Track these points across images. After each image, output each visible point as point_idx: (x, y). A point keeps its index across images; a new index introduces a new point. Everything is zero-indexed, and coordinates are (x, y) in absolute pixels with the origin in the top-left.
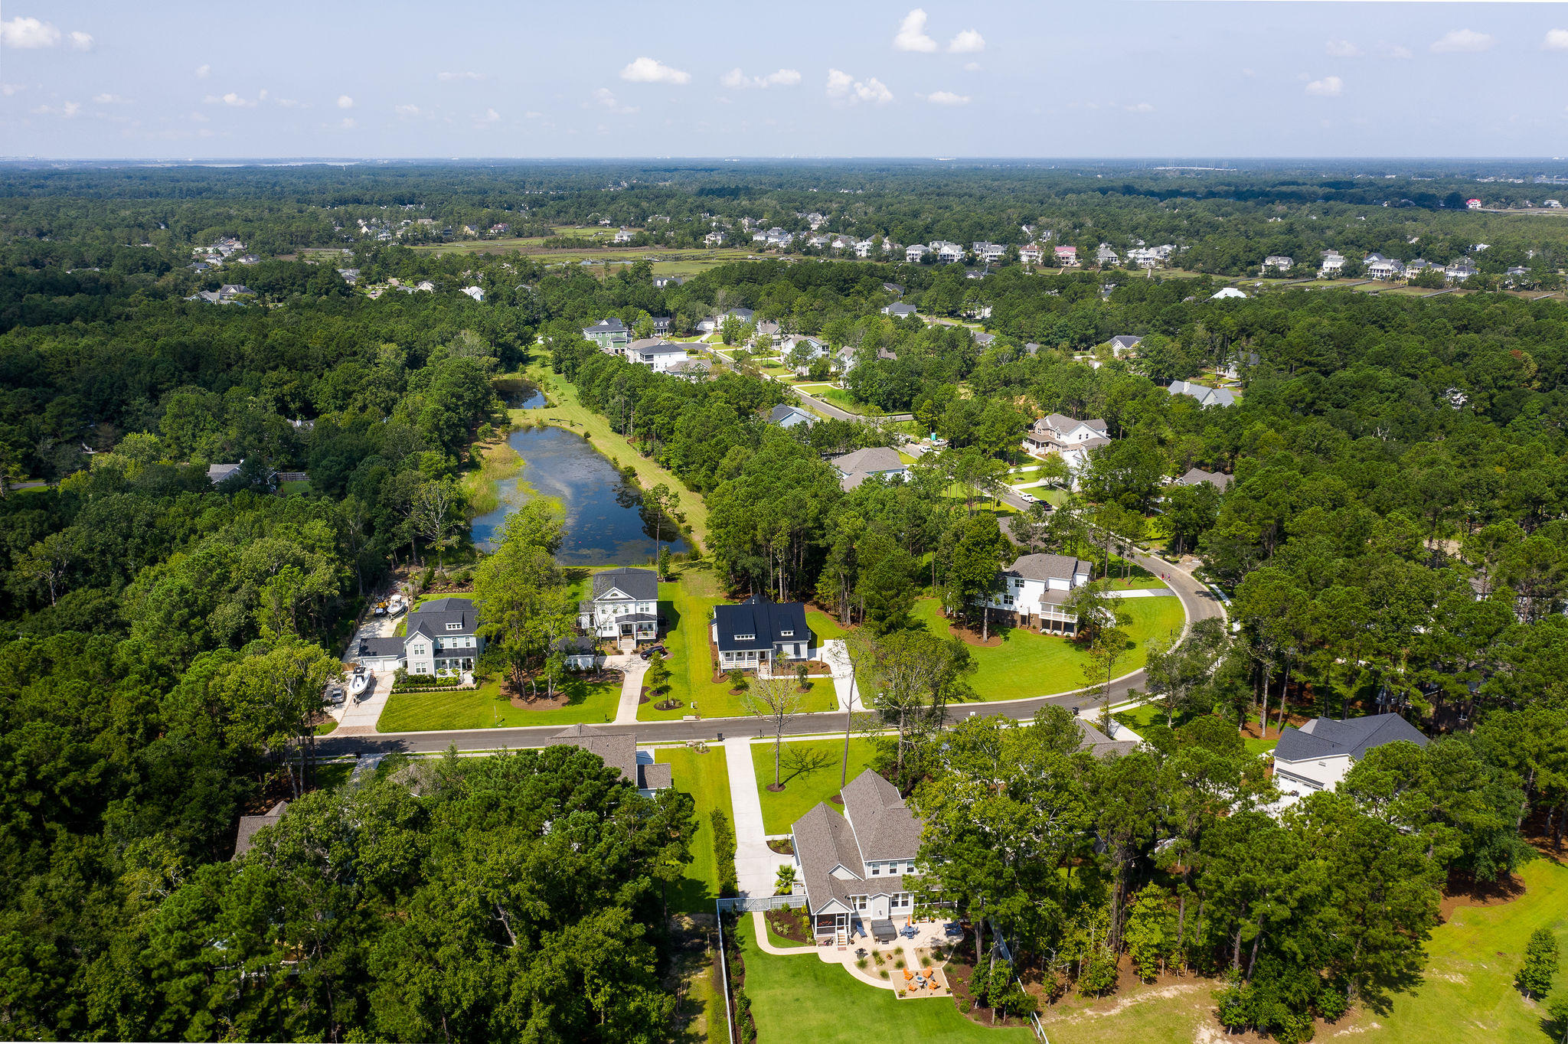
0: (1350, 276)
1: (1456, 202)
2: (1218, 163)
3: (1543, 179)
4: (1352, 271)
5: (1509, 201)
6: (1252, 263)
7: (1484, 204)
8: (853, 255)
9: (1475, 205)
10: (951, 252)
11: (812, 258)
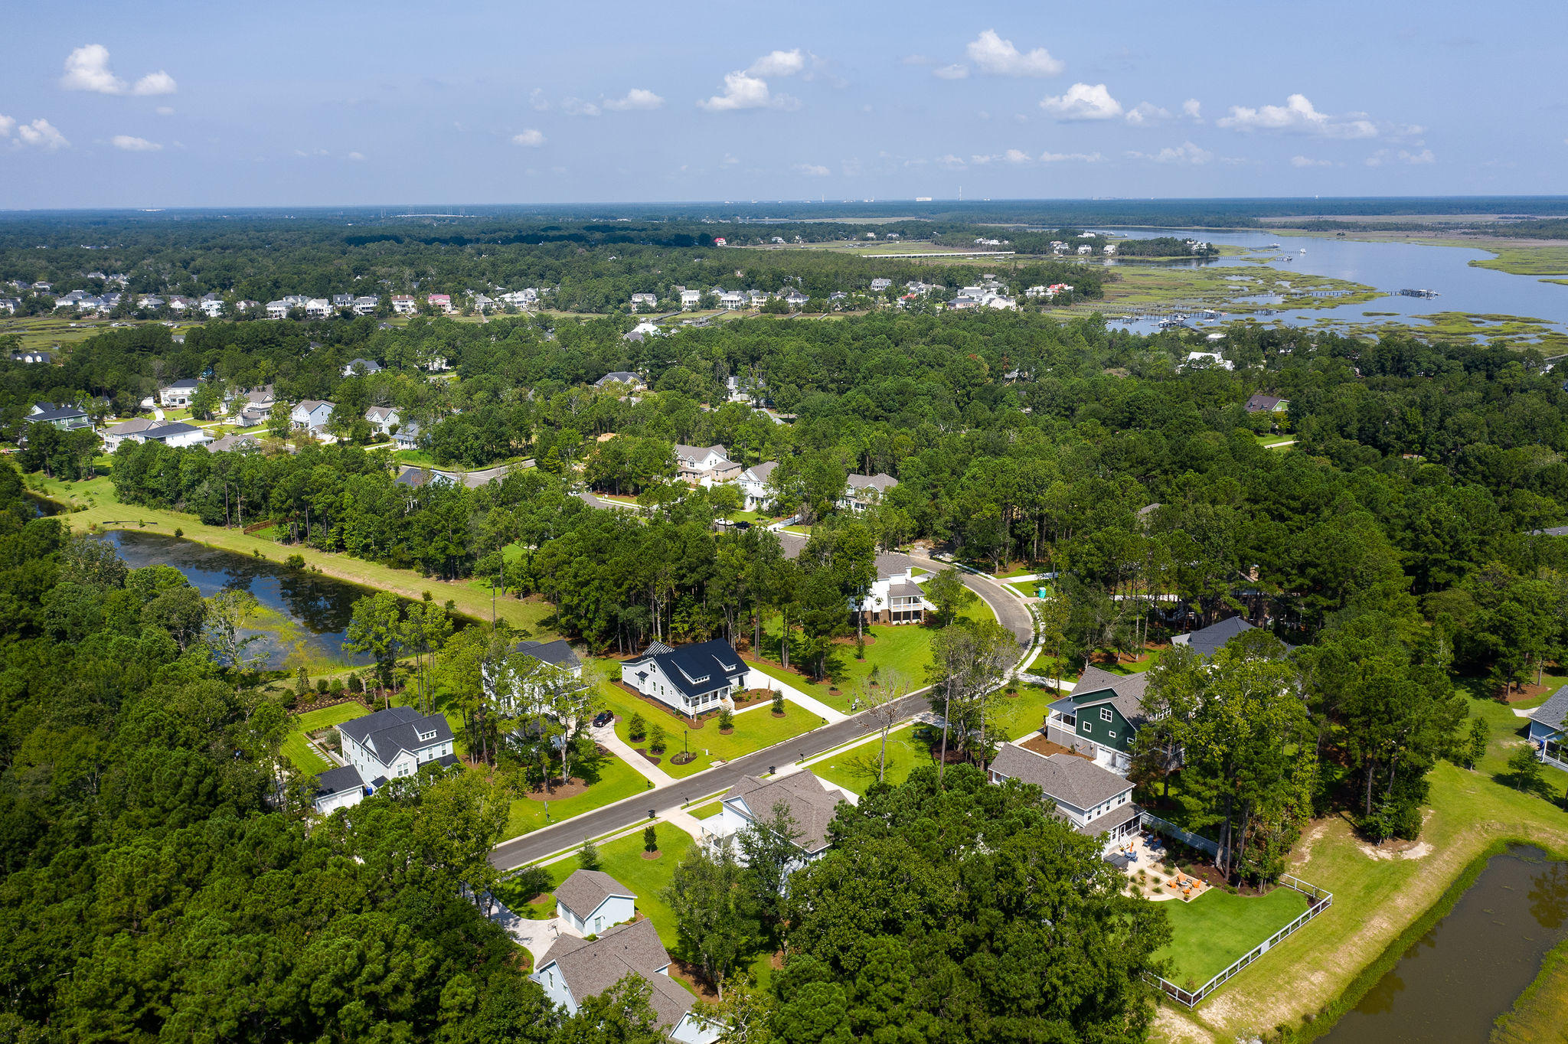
0: (708, 308)
1: (707, 240)
2: (455, 210)
3: (767, 221)
4: (708, 303)
5: (746, 239)
6: (621, 301)
7: (729, 242)
8: (202, 316)
9: (721, 242)
10: (319, 306)
11: (149, 322)
